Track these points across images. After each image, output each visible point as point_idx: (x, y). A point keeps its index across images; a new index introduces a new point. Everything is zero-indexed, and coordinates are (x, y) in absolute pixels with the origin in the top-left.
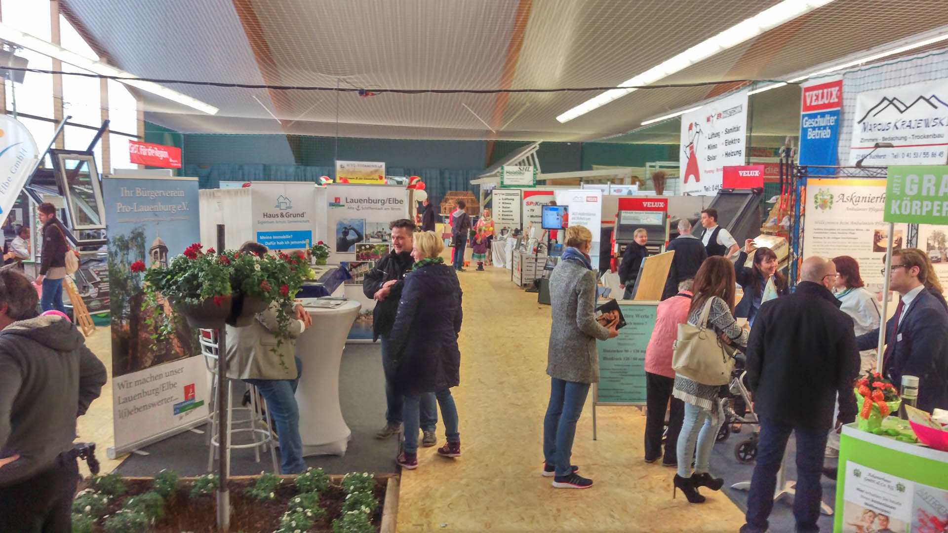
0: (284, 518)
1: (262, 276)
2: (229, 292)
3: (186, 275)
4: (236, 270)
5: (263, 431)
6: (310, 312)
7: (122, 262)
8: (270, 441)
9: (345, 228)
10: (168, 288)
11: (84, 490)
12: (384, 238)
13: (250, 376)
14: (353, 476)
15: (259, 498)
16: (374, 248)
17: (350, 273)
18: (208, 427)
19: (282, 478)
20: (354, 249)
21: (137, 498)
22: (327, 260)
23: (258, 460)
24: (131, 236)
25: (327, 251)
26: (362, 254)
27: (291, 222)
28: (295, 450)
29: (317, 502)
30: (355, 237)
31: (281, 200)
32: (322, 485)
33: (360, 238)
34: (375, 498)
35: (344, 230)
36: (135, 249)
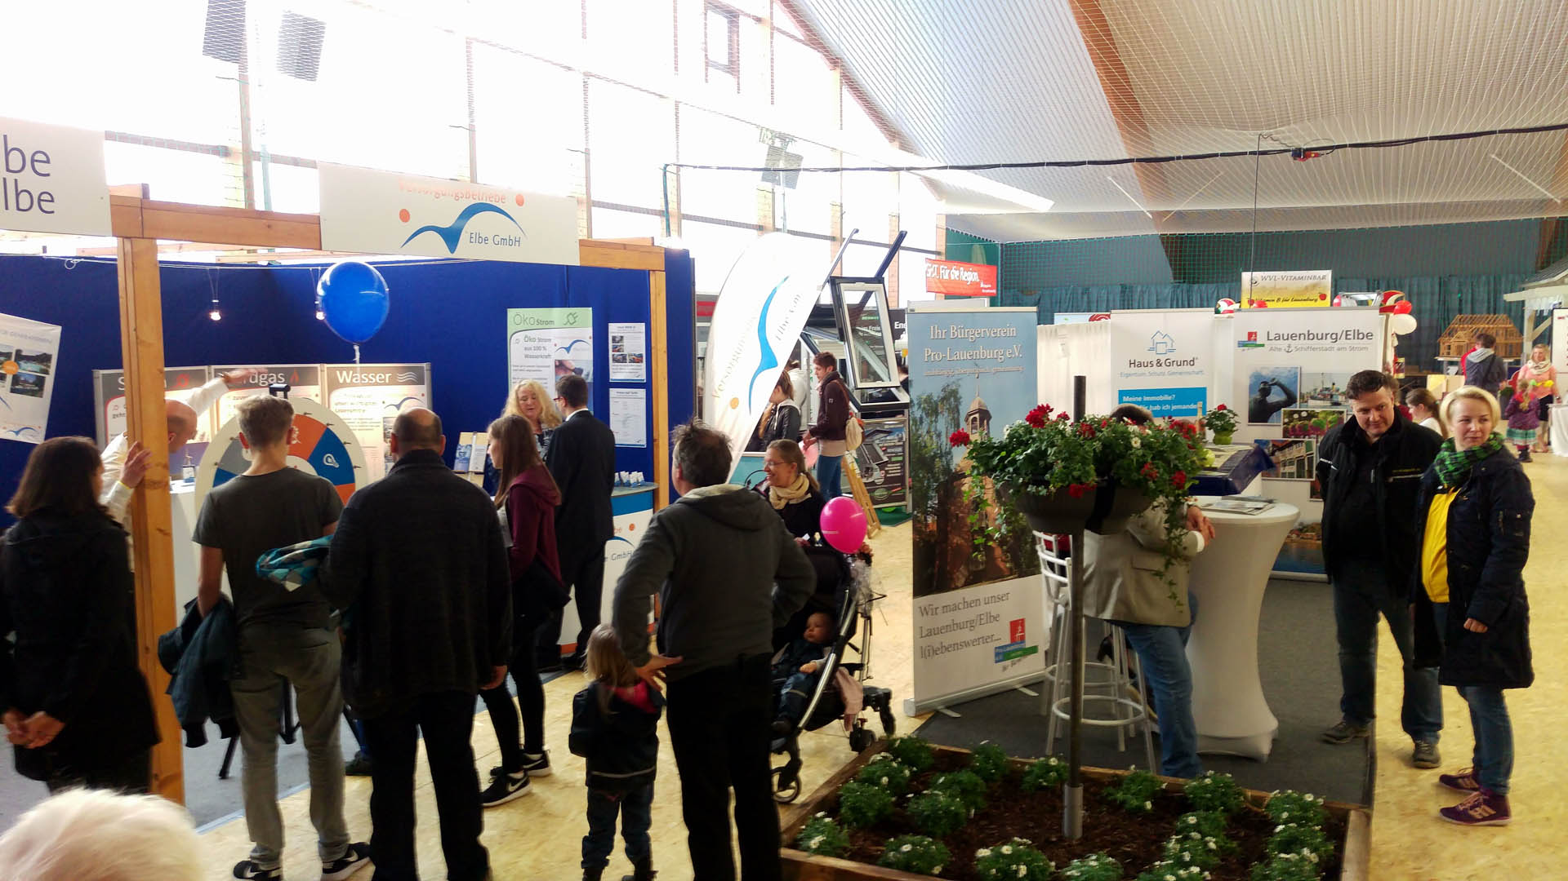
0: (1171, 845)
1: (1144, 455)
2: (1093, 479)
3: (1029, 451)
4: (1104, 445)
5: (1133, 704)
6: (1212, 519)
7: (928, 432)
8: (1143, 720)
9: (1265, 383)
10: (1002, 470)
11: (879, 753)
12: (1335, 399)
13: (1113, 615)
14: (1287, 797)
15: (1127, 806)
16: (1316, 417)
17: (1272, 458)
18: (1046, 687)
19: (1165, 782)
20: (1280, 418)
21: (950, 777)
22: (1234, 437)
23: (1122, 748)
24: (942, 395)
25: (1232, 421)
26: (1294, 427)
27: (1174, 373)
28: (1183, 739)
29: (1224, 829)
30: (1282, 397)
31: (1158, 339)
32: (1232, 802)
33: (1291, 399)
34: (1327, 839)
35: (1262, 386)
36: (946, 414)
